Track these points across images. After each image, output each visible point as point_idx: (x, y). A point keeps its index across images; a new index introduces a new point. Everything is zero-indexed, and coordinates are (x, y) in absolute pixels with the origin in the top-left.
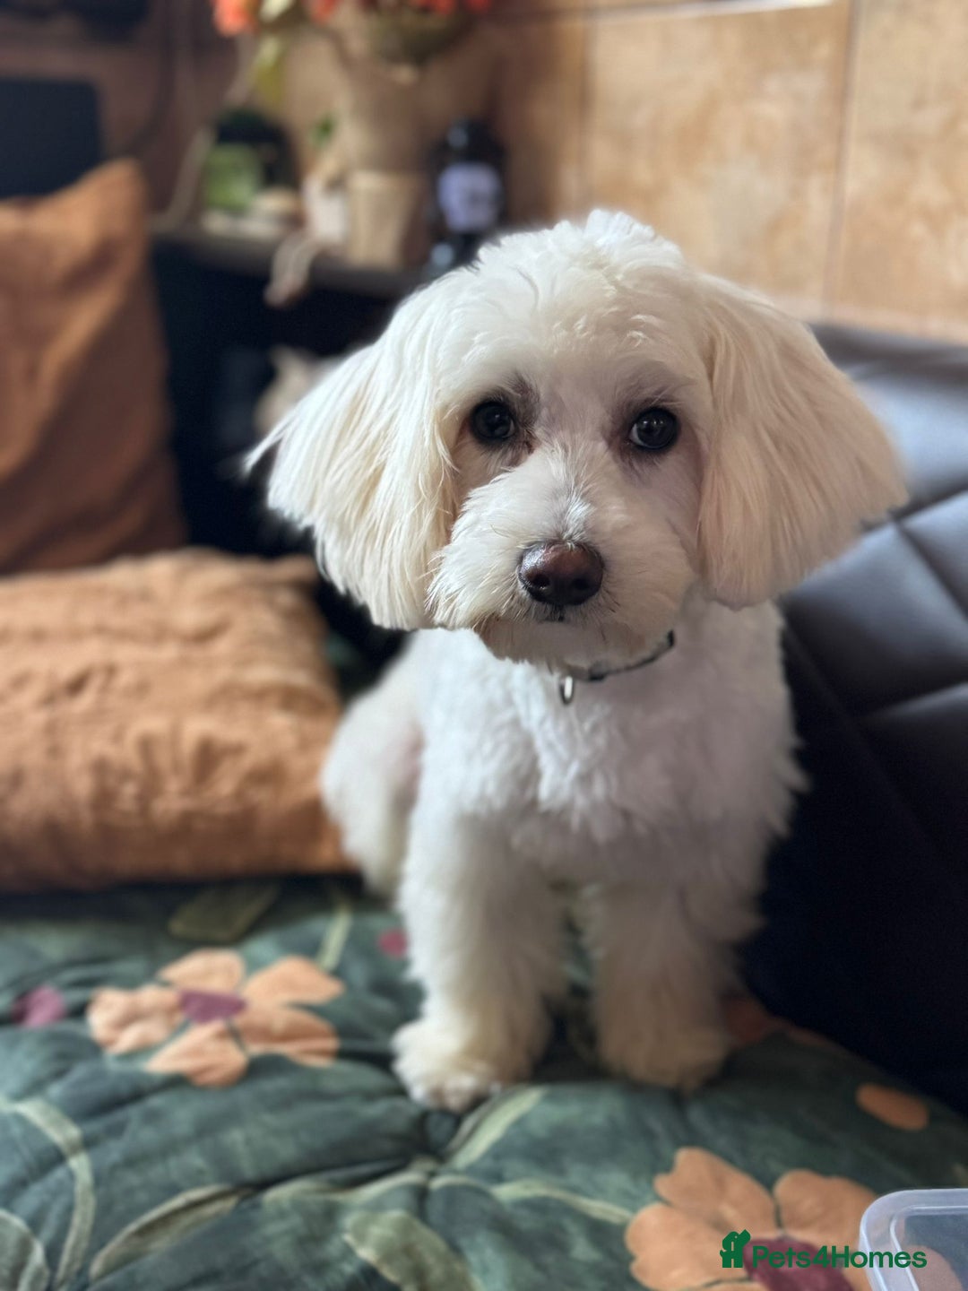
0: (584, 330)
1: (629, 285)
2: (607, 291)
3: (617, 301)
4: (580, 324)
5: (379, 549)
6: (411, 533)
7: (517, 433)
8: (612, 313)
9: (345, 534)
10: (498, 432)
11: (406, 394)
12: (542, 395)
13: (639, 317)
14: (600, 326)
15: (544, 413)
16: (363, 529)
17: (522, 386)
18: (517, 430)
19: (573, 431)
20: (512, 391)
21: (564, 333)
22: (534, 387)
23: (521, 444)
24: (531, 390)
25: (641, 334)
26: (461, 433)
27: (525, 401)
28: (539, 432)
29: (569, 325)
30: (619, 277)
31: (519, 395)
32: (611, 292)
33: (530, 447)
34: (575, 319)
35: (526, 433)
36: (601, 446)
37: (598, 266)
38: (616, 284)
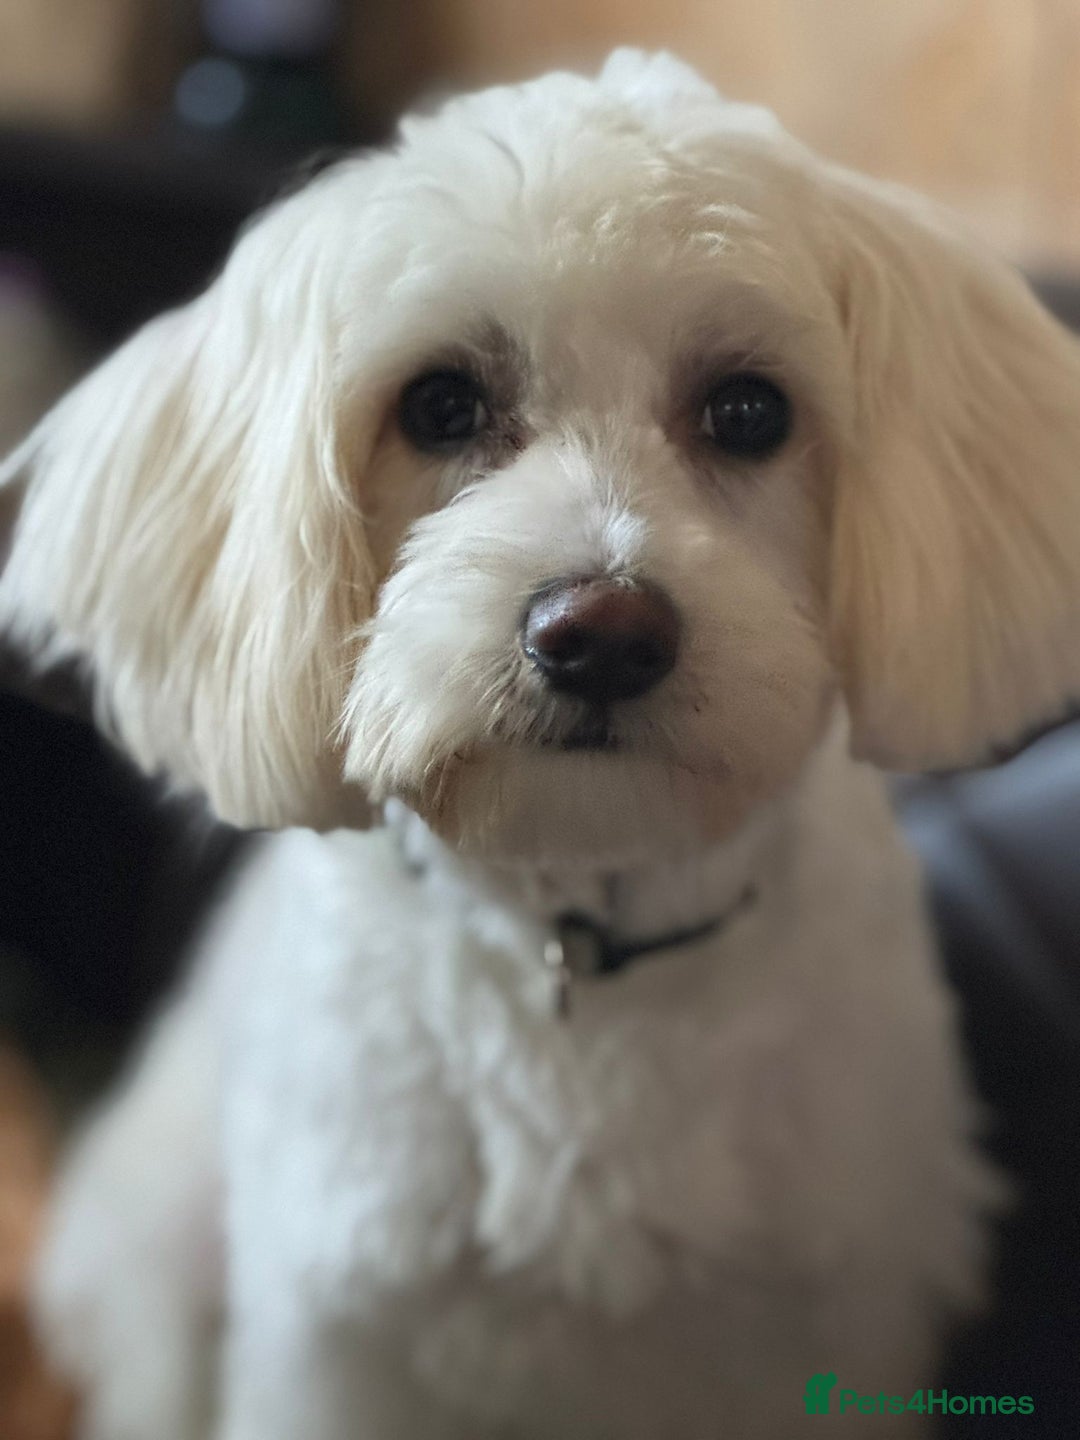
0: (615, 227)
1: (692, 160)
2: (653, 167)
3: (671, 184)
4: (606, 219)
5: (223, 675)
6: (287, 633)
7: (490, 423)
8: (665, 204)
9: (154, 654)
10: (453, 426)
11: (273, 375)
12: (533, 350)
13: (712, 208)
14: (641, 225)
15: (539, 383)
16: (192, 640)
17: (497, 339)
18: (490, 417)
19: (599, 410)
20: (476, 350)
21: (573, 236)
22: (519, 340)
23: (499, 441)
24: (514, 345)
25: (719, 237)
26: (380, 440)
27: (501, 368)
28: (532, 417)
29: (585, 223)
30: (672, 146)
31: (489, 356)
32: (658, 169)
33: (515, 441)
34: (593, 214)
35: (507, 422)
36: (656, 435)
37: (630, 128)
38: (666, 156)
